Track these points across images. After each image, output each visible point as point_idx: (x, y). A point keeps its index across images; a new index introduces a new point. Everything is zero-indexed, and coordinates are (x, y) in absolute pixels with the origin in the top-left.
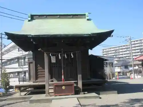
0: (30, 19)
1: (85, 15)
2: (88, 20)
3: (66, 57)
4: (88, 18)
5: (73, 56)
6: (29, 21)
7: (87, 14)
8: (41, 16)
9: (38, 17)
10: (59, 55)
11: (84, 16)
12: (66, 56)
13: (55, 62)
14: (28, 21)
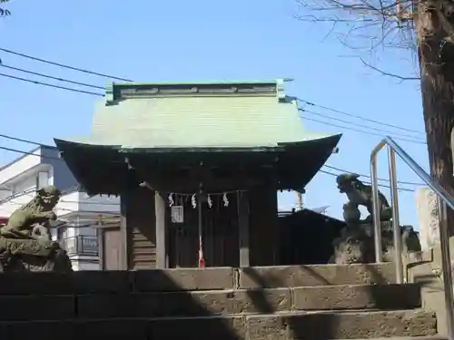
0: (110, 97)
1: (274, 85)
2: (282, 100)
3: (210, 205)
4: (281, 95)
5: (227, 203)
6: (109, 103)
7: (280, 82)
8: (143, 90)
9: (133, 91)
10: (193, 198)
11: (272, 89)
12: (209, 201)
13: (181, 220)
14: (107, 105)
